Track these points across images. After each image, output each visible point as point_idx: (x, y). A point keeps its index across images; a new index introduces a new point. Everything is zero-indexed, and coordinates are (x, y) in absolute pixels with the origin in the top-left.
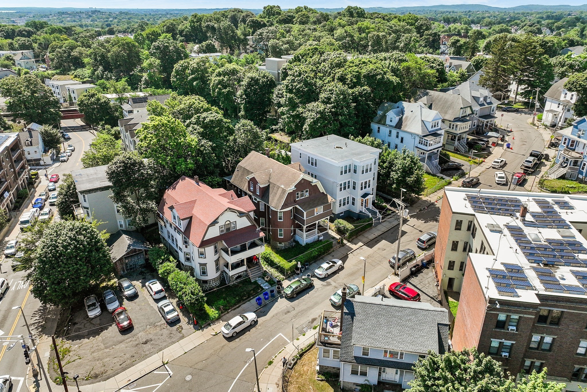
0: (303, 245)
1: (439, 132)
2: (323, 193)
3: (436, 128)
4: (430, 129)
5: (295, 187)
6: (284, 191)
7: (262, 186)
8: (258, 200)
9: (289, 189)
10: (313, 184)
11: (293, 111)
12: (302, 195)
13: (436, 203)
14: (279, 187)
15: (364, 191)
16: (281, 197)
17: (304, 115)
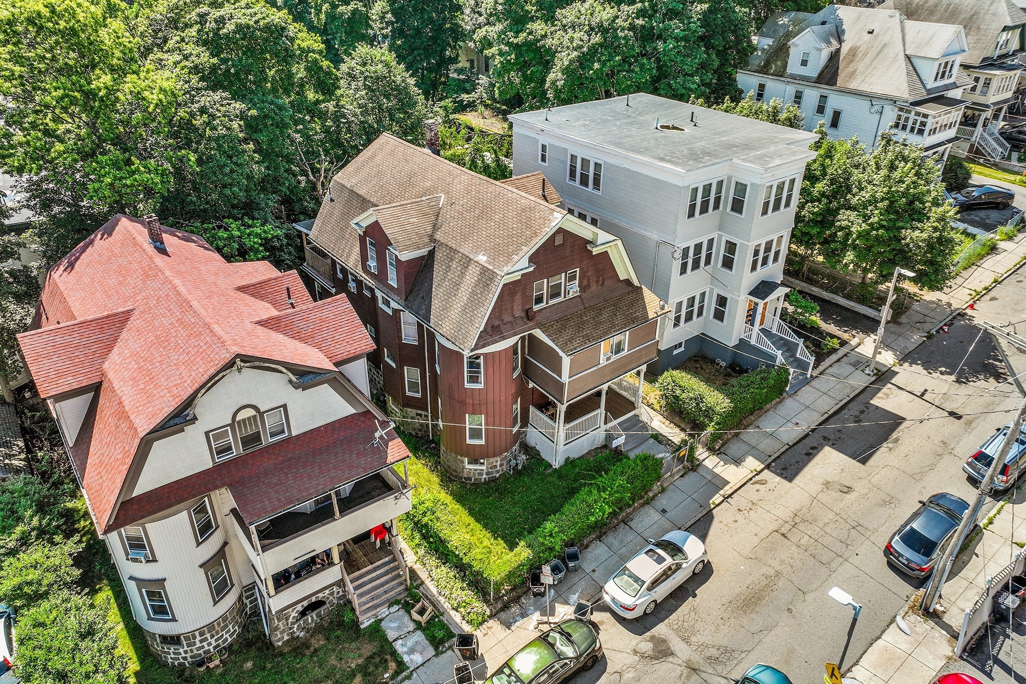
0: (556, 465)
1: (952, 94)
2: (628, 282)
3: (946, 81)
4: (931, 85)
5: (532, 259)
6: (486, 276)
7: (405, 256)
8: (394, 305)
9: (506, 269)
10: (595, 251)
11: (517, 33)
12: (555, 292)
13: (969, 312)
14: (468, 262)
15: (762, 273)
16: (475, 300)
17: (548, 42)
